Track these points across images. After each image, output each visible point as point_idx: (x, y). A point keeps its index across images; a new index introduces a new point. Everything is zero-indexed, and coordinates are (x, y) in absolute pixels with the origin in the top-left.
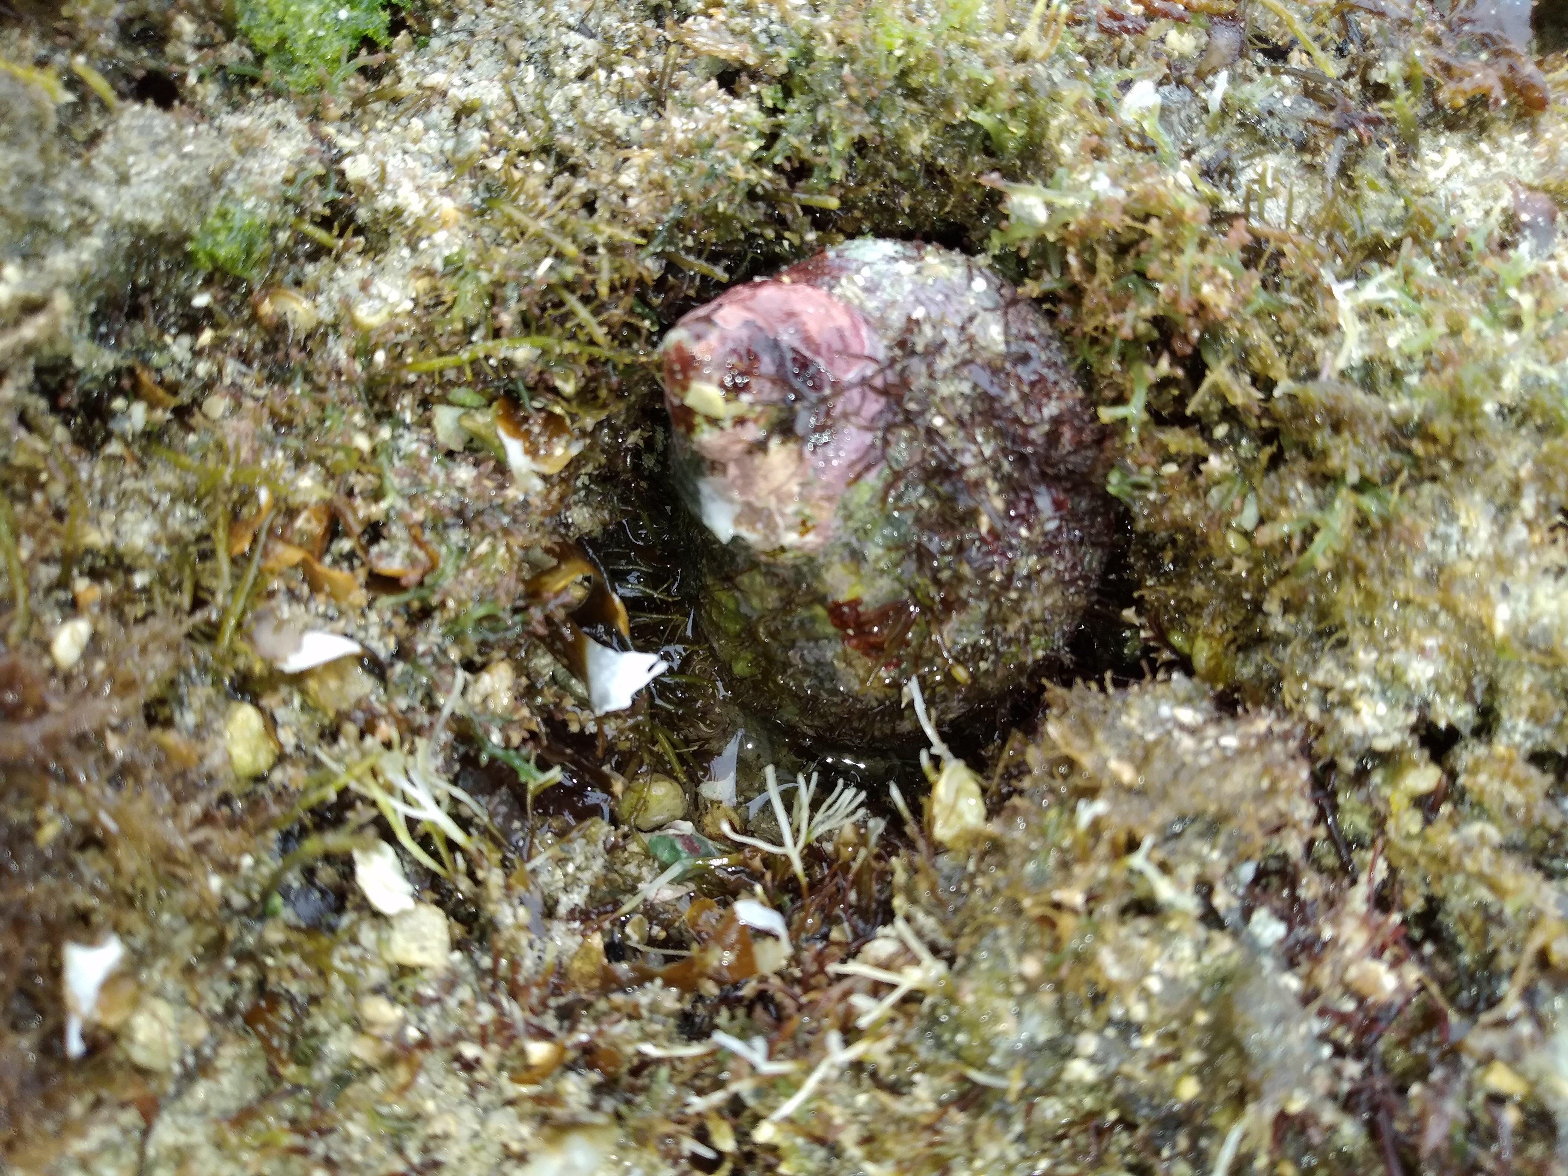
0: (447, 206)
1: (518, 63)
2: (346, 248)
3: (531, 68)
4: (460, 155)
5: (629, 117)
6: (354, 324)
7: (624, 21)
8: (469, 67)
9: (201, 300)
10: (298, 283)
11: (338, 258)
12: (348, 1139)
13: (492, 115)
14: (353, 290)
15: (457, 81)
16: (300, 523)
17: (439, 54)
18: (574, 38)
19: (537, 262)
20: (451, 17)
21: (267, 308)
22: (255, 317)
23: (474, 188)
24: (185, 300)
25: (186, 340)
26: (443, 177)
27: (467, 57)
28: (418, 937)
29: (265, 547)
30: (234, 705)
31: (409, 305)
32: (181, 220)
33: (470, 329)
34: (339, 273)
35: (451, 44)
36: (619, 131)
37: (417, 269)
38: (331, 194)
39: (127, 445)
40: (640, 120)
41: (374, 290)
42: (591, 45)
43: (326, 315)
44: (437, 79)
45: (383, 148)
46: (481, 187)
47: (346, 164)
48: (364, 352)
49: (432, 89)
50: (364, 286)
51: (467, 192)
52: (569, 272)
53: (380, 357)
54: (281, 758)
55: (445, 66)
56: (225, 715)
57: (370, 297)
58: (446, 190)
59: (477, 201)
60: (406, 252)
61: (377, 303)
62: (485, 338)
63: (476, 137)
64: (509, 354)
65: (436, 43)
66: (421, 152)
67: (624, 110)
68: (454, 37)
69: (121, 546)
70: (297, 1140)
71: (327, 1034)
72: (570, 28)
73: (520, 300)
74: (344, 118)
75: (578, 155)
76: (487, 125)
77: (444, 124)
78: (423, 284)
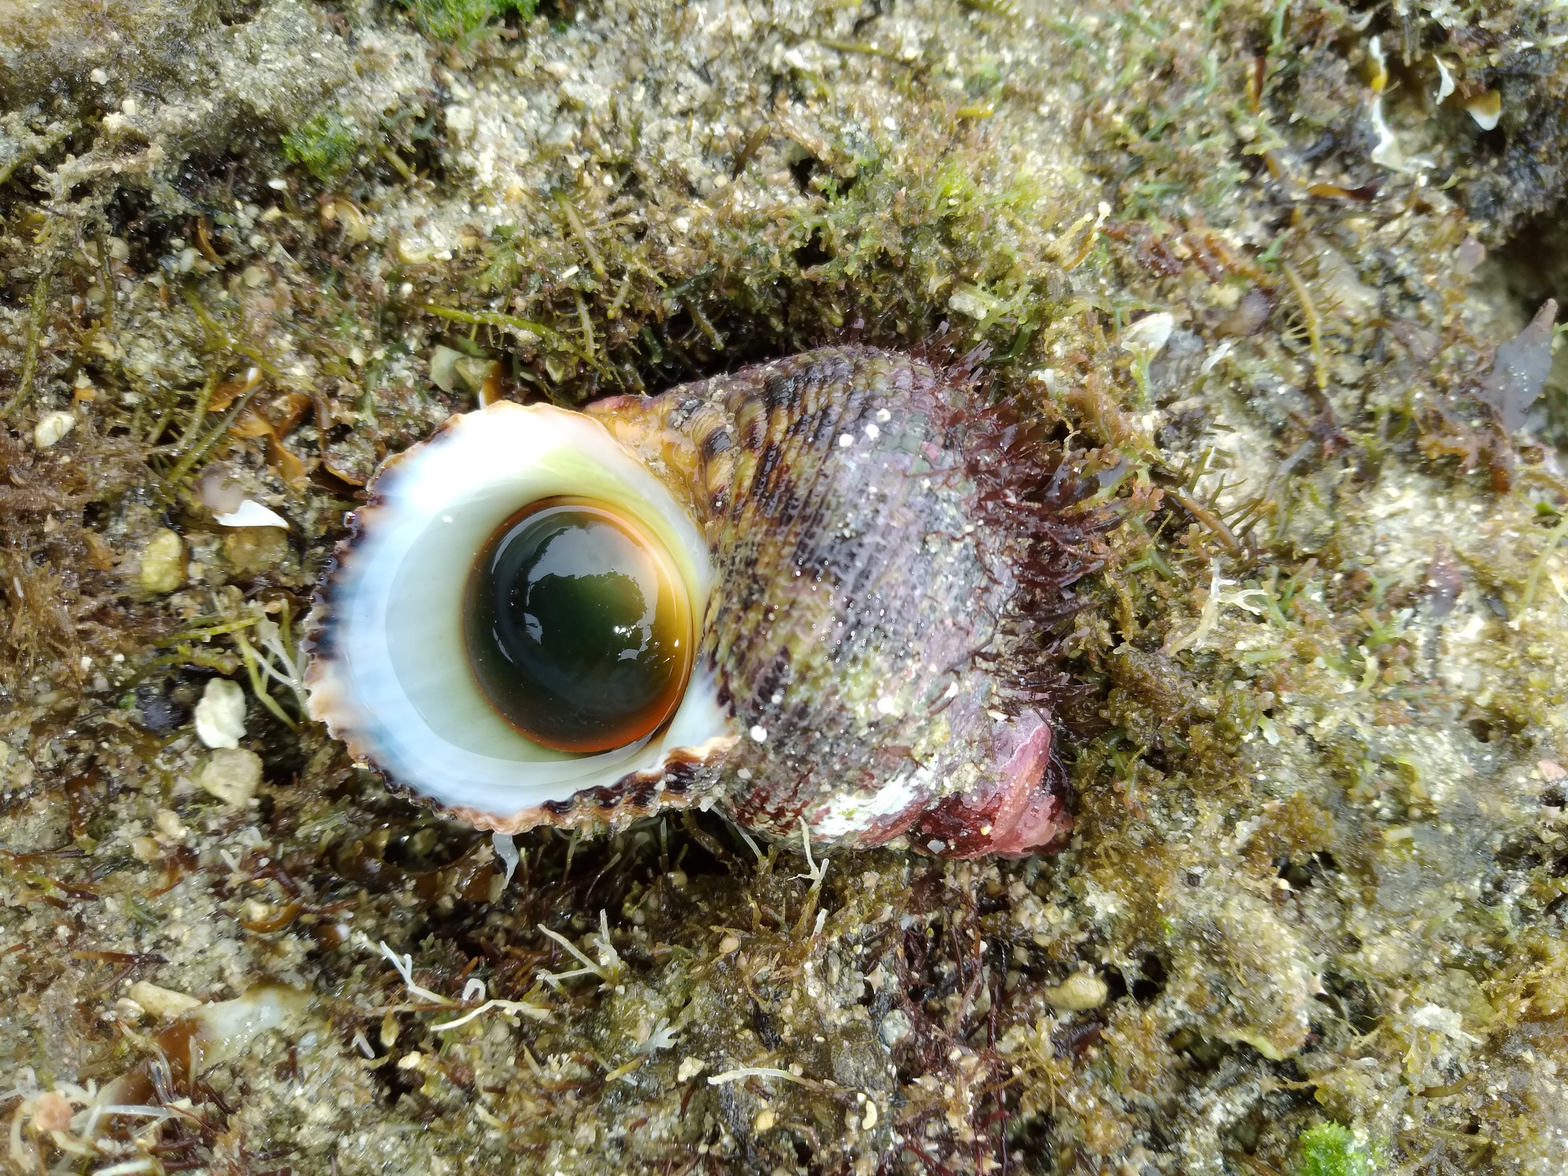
0: (516, 183)
1: (633, 80)
2: (418, 185)
3: (643, 89)
4: (549, 142)
5: (707, 169)
6: (396, 254)
7: (741, 78)
8: (591, 67)
9: (277, 184)
10: (365, 199)
11: (407, 191)
12: (102, 910)
13: (590, 118)
14: (408, 223)
15: (575, 76)
16: (278, 403)
17: (569, 44)
18: (690, 78)
19: (568, 265)
20: (594, 17)
21: (329, 212)
22: (317, 214)
23: (549, 175)
24: (264, 177)
25: (253, 210)
26: (524, 155)
27: (593, 57)
28: (230, 775)
29: (240, 413)
30: (163, 530)
31: (448, 256)
32: (285, 114)
33: (492, 295)
34: (404, 203)
35: (584, 40)
36: (693, 178)
37: (469, 226)
38: (424, 133)
39: (168, 280)
40: (715, 175)
41: (425, 230)
42: (702, 90)
43: (378, 234)
44: (559, 67)
45: (486, 110)
46: (556, 176)
47: (451, 112)
48: (395, 279)
49: (551, 75)
50: (419, 224)
51: (541, 176)
52: (590, 285)
53: (407, 288)
54: (184, 587)
55: (571, 58)
56: (151, 536)
57: (420, 234)
58: (522, 170)
59: (547, 187)
60: (466, 208)
61: (423, 242)
62: (500, 309)
63: (568, 132)
64: (514, 331)
65: (572, 34)
66: (518, 125)
67: (705, 159)
68: (589, 36)
69: (127, 365)
70: (62, 895)
71: (123, 821)
72: (691, 66)
73: (540, 291)
74: (465, 70)
75: (649, 184)
76: (583, 124)
77: (547, 110)
78: (469, 241)
